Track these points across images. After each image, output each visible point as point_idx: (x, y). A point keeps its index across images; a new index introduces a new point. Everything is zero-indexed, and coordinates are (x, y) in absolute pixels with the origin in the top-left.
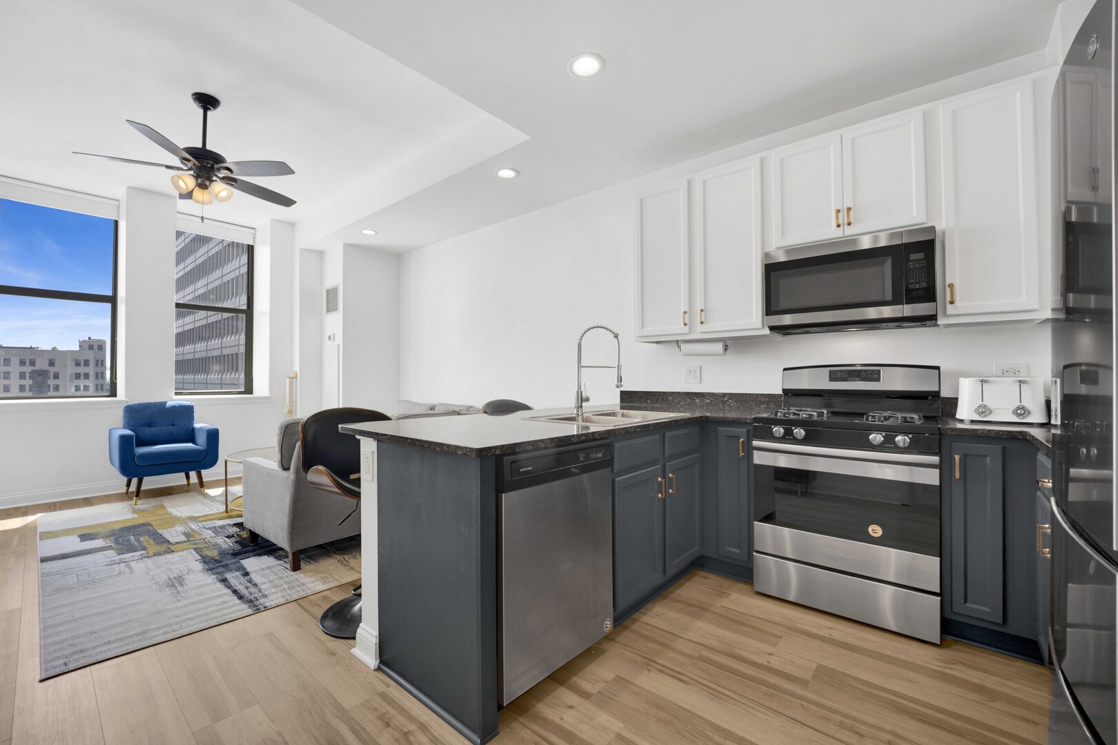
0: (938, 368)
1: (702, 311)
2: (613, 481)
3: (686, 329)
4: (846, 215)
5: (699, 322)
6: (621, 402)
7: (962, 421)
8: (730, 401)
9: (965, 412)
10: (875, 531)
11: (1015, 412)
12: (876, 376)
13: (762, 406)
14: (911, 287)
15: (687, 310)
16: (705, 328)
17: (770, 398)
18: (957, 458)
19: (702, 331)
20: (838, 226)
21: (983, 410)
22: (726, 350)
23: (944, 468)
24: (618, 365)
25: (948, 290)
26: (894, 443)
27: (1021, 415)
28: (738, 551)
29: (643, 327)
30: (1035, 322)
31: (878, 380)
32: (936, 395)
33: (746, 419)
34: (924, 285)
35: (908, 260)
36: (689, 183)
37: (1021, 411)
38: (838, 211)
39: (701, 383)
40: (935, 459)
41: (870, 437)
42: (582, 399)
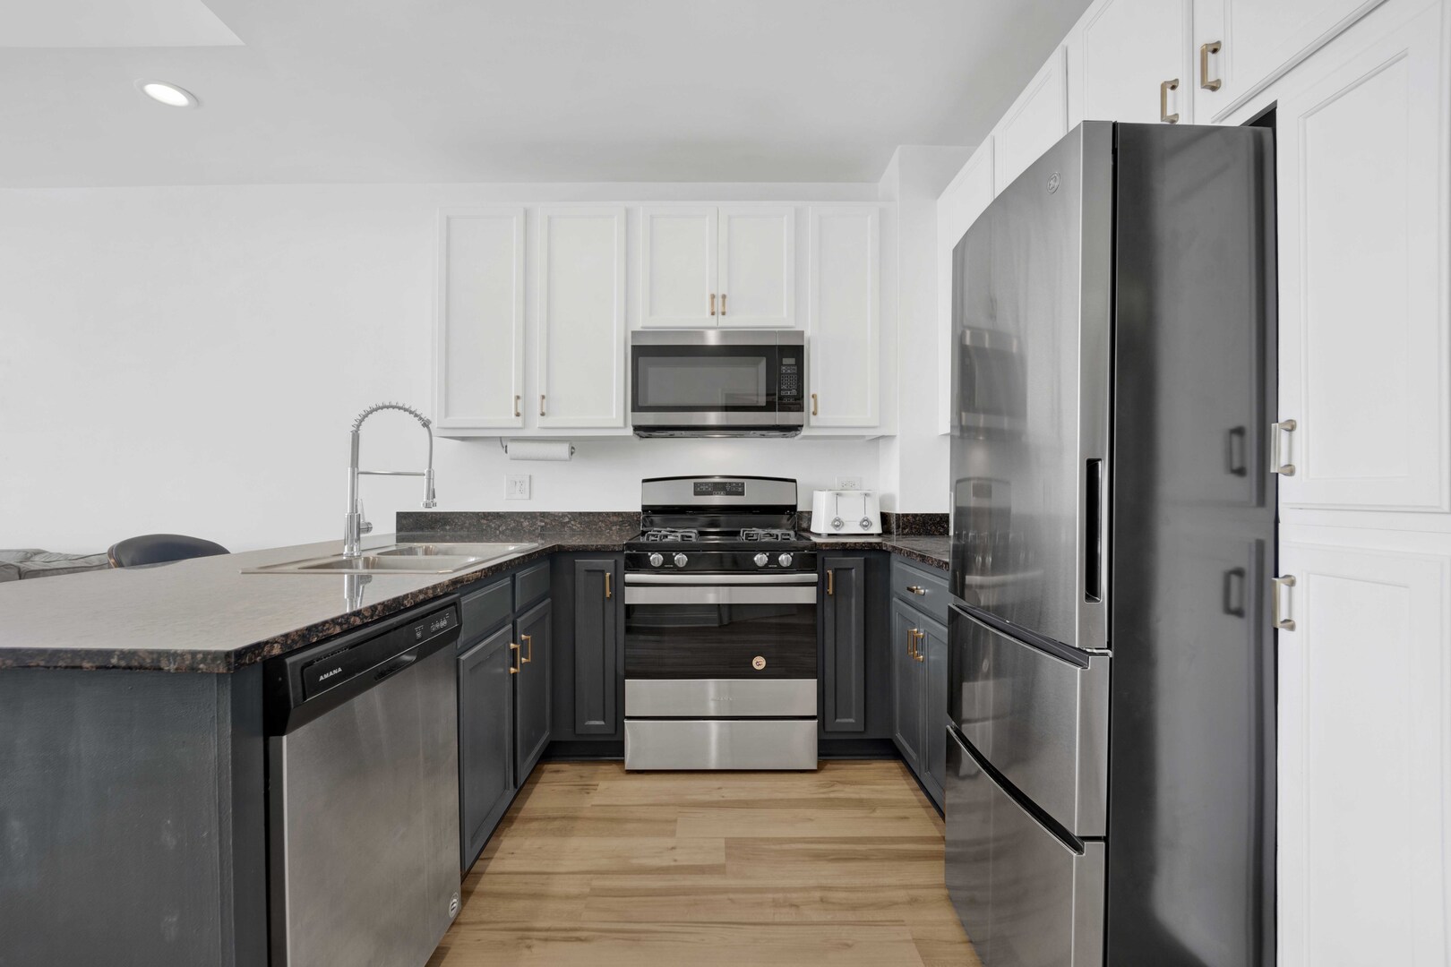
0: (794, 481)
1: (543, 397)
2: (457, 661)
3: (518, 422)
4: (719, 303)
5: (539, 412)
6: (399, 530)
7: (819, 535)
8: (573, 522)
9: (821, 526)
10: (759, 663)
11: (861, 525)
12: (740, 489)
13: (614, 528)
14: (783, 393)
15: (520, 395)
16: (548, 422)
17: (624, 518)
18: (830, 572)
19: (542, 426)
20: (713, 314)
21: (838, 523)
22: (572, 453)
23: (821, 585)
24: (430, 472)
25: (812, 400)
26: (778, 562)
27: (866, 526)
28: (603, 723)
29: (447, 415)
30: (867, 439)
31: (742, 493)
32: (794, 508)
33: (615, 546)
34: (794, 392)
35: (781, 364)
36: (526, 212)
37: (866, 523)
38: (713, 297)
39: (530, 498)
40: (813, 577)
41: (755, 559)
42: (358, 529)
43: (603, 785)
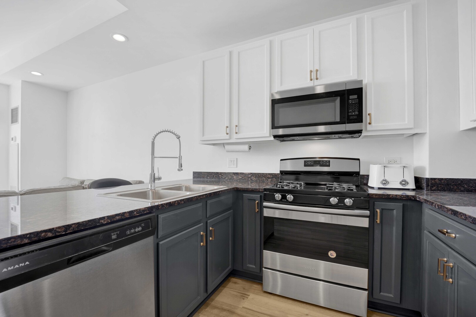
0: (359, 159)
1: (236, 126)
2: (158, 244)
3: (227, 137)
4: (315, 75)
5: (235, 132)
7: (373, 188)
8: (252, 177)
9: (375, 182)
10: (332, 254)
11: (401, 183)
12: (328, 164)
13: (269, 180)
14: (350, 114)
15: (228, 126)
16: (239, 136)
17: (273, 176)
18: (378, 211)
19: (236, 138)
20: (311, 80)
21: (385, 182)
22: (250, 149)
23: (372, 218)
24: (179, 156)
25: (368, 117)
26: (344, 203)
27: (404, 184)
28: (254, 266)
29: (203, 135)
31: (329, 166)
32: (358, 173)
33: (260, 189)
34: (357, 113)
35: (349, 99)
36: (231, 53)
37: (404, 182)
38: (311, 71)
39: (237, 167)
40: (367, 212)
41: (331, 200)
42: (154, 179)
43: (252, 296)
